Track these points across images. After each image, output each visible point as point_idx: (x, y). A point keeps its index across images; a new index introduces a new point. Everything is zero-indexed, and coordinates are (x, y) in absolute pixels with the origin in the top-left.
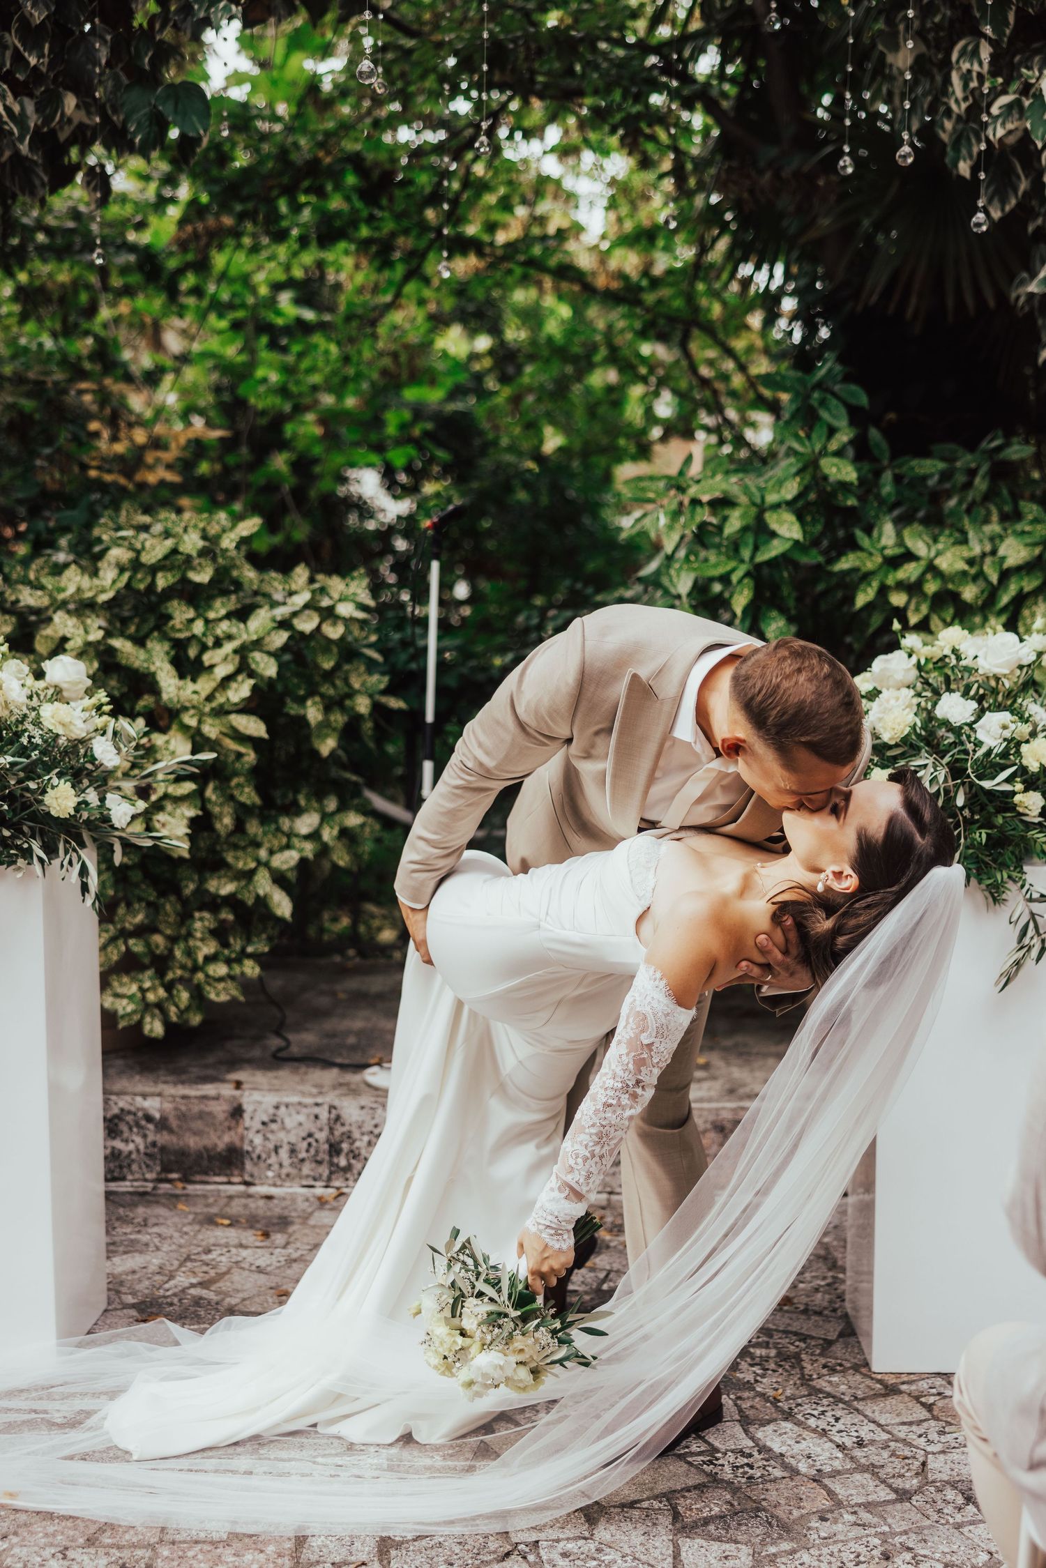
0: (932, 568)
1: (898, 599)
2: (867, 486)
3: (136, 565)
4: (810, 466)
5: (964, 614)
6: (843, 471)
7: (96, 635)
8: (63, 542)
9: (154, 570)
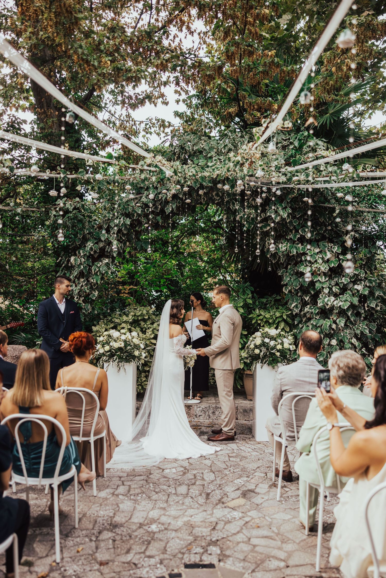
0: (264, 317)
1: (259, 322)
2: (254, 303)
3: (135, 315)
4: (245, 300)
5: (270, 325)
6: (250, 301)
7: (130, 327)
8: (117, 310)
9: (138, 316)
